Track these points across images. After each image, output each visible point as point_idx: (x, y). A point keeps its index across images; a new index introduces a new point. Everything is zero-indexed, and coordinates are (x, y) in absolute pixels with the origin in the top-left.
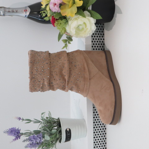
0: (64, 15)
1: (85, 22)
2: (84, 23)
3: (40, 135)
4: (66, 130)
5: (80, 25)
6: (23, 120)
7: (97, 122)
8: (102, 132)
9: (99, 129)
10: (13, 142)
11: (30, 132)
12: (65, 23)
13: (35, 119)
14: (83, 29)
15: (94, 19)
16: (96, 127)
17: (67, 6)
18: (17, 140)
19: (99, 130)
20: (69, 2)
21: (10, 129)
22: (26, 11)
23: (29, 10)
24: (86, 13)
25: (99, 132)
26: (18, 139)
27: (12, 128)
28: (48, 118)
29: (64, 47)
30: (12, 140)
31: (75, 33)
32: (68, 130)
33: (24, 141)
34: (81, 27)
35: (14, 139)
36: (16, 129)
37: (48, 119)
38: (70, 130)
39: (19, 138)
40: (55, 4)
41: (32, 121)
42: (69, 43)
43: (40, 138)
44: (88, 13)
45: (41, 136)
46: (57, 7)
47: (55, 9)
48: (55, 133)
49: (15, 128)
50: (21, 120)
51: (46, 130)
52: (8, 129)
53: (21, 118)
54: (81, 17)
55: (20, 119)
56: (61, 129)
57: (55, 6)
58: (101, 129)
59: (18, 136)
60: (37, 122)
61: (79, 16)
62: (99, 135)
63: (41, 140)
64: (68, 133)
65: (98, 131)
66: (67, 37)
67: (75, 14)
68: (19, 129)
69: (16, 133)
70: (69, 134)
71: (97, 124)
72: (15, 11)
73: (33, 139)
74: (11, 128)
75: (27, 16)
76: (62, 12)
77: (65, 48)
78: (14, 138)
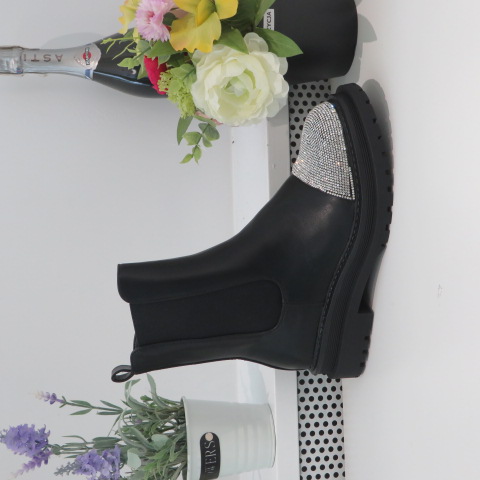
0: (179, 48)
1: (250, 69)
2: (247, 72)
3: (112, 453)
4: (203, 440)
5: (235, 79)
6: (64, 402)
7: (312, 416)
8: (331, 449)
9: (322, 439)
10: (25, 473)
11: (82, 441)
12: (187, 75)
13: (104, 402)
14: (246, 93)
15: (278, 58)
16: (308, 431)
17: (191, 20)
18: (36, 467)
19: (322, 444)
20: (196, 6)
21: (13, 429)
22: (87, 56)
23: (97, 54)
24: (253, 38)
25: (322, 450)
26: (39, 464)
27: (20, 428)
28: (150, 399)
29: (189, 157)
30: (21, 468)
31: (218, 106)
32: (209, 438)
33: (61, 471)
34: (237, 86)
35: (27, 463)
36: (36, 429)
37: (150, 402)
38: (216, 438)
39: (43, 462)
40: (152, 15)
41: (93, 407)
42: (207, 144)
43: (113, 463)
44: (260, 40)
45: (114, 457)
46: (157, 23)
47: (153, 30)
48: (164, 447)
49: (33, 426)
50: (57, 404)
51: (135, 439)
52: (8, 428)
53: (59, 397)
54: (233, 51)
55: (53, 398)
56: (186, 434)
57: (151, 19)
58: (326, 441)
59: (41, 453)
60: (111, 410)
61: (227, 48)
62: (322, 462)
63: (115, 471)
64: (211, 449)
65: (317, 448)
66: (200, 126)
67: (215, 42)
68: (46, 432)
69: (34, 444)
70: (212, 454)
71: (312, 422)
72: (53, 58)
73: (87, 466)
74: (16, 426)
75: (92, 72)
76: (172, 38)
77: (193, 159)
78: (27, 459)
